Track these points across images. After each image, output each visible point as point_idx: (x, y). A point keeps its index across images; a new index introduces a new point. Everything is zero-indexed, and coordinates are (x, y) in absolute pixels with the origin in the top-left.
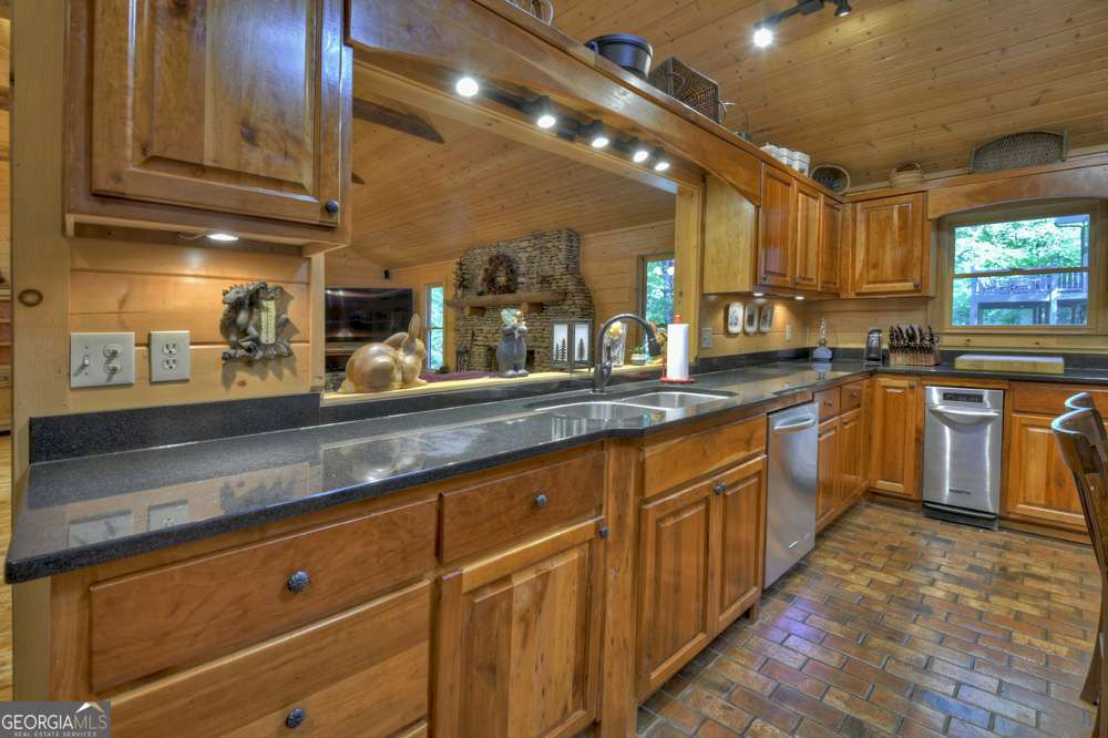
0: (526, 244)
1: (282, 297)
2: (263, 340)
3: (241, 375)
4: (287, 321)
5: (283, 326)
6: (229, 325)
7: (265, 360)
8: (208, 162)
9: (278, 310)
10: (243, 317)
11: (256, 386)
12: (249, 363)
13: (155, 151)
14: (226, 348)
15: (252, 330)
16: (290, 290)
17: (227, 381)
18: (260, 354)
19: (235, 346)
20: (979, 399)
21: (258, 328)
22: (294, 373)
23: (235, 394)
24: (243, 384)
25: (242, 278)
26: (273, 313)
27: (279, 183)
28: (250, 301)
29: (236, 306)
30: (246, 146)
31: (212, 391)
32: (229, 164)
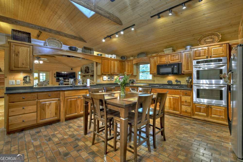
0: (90, 65)
1: (29, 77)
2: (27, 81)
3: (25, 84)
4: (30, 79)
5: (29, 79)
6: (24, 79)
7: (27, 83)
8: (19, 67)
9: (29, 78)
10: (25, 79)
11: (26, 85)
12: (26, 83)
13: (15, 66)
14: (23, 81)
15: (26, 80)
16: (30, 76)
17: (24, 85)
18: (27, 82)
19: (24, 81)
20: (134, 89)
21: (27, 80)
22: (31, 84)
23: (24, 86)
24: (25, 85)
25: (25, 75)
26: (28, 78)
27: (26, 68)
28: (26, 77)
29: (24, 78)
30: (23, 65)
31: (22, 85)
32: (21, 67)
